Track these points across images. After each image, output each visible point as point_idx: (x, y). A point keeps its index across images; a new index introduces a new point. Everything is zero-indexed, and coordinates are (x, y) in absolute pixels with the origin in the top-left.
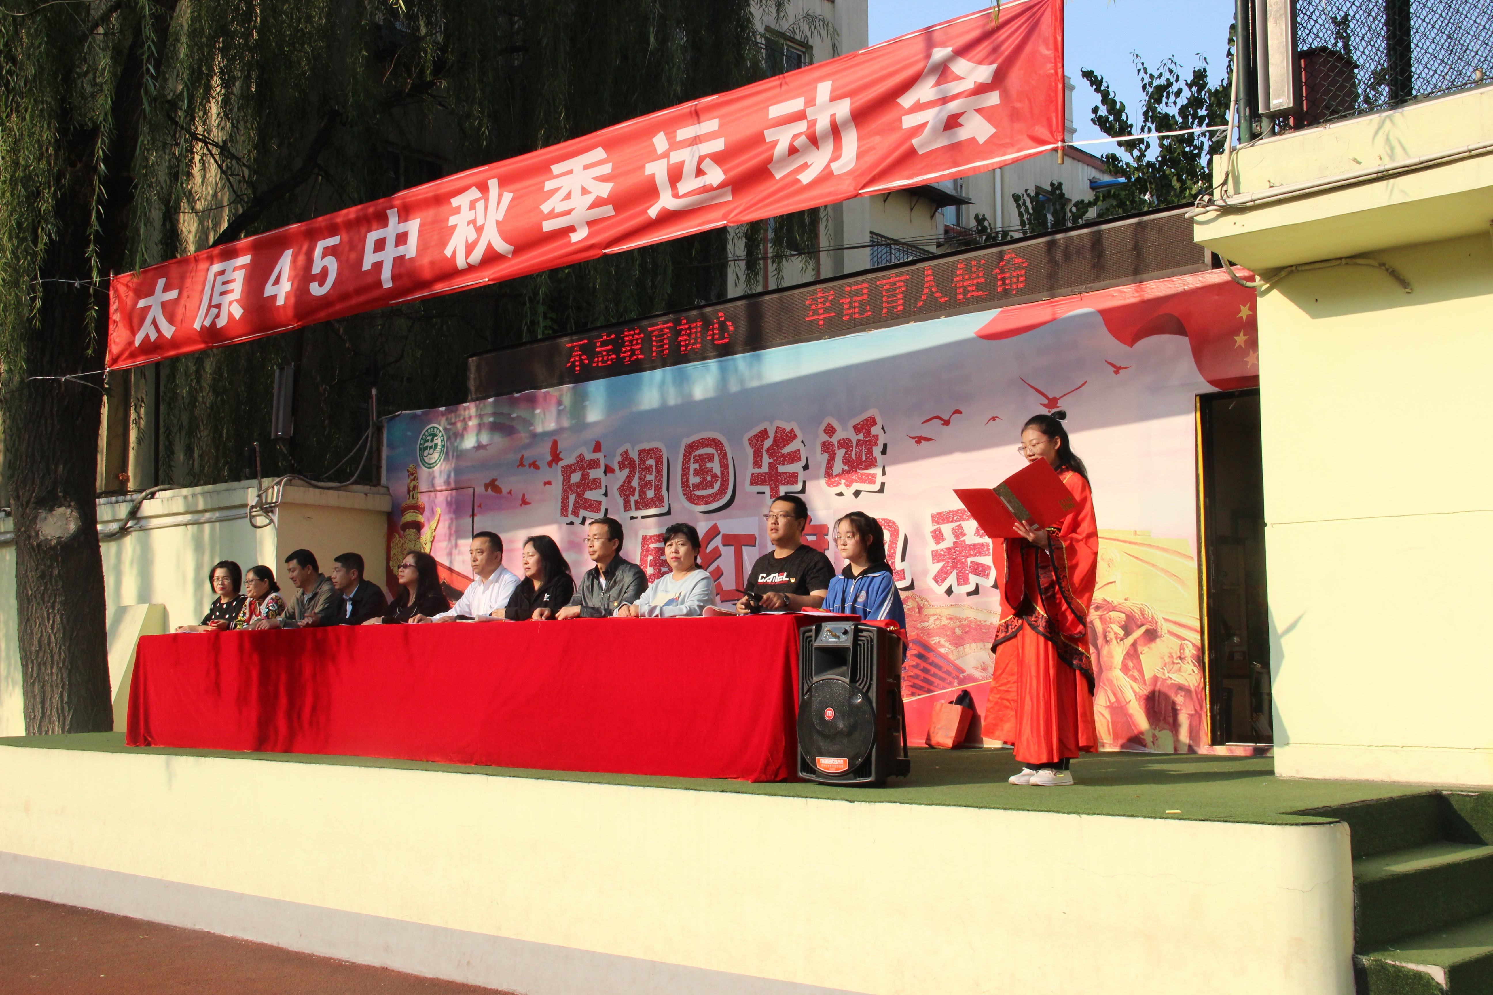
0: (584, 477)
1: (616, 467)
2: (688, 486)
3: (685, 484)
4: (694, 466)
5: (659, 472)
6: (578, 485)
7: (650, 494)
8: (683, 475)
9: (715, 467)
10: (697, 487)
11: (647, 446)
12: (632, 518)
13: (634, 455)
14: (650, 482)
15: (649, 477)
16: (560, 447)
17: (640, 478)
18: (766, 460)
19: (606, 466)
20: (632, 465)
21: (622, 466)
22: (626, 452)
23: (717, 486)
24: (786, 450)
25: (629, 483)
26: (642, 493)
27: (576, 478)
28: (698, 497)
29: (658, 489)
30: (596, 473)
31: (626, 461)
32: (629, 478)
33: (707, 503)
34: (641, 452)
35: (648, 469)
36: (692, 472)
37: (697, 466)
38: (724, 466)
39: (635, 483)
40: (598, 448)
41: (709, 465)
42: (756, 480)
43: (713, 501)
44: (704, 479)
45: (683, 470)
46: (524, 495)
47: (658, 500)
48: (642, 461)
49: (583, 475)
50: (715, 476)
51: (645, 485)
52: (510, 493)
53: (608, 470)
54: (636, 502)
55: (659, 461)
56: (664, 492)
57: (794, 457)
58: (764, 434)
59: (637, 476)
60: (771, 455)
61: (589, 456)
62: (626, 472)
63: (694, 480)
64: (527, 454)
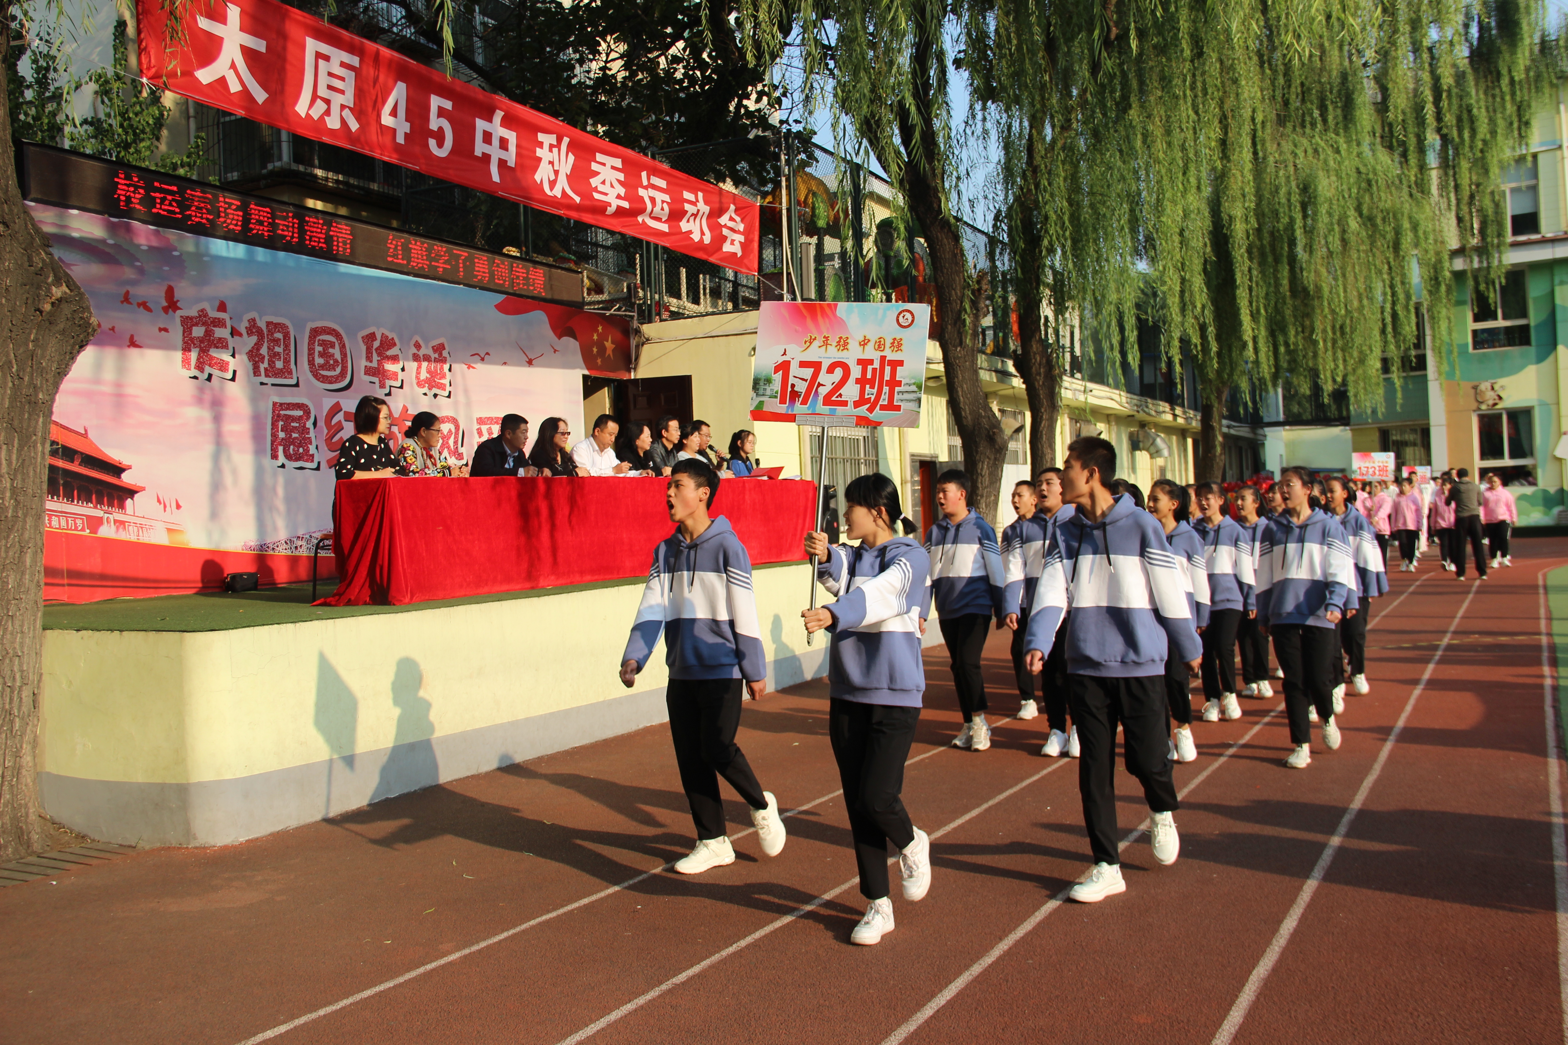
0: (209, 333)
1: (244, 331)
2: (314, 365)
3: (311, 362)
4: (318, 349)
5: (287, 347)
6: (201, 340)
7: (279, 365)
8: (309, 355)
9: (336, 352)
10: (322, 367)
11: (276, 320)
12: (262, 384)
13: (262, 324)
14: (279, 354)
15: (277, 349)
16: (178, 295)
17: (269, 348)
18: (375, 357)
19: (233, 328)
20: (260, 333)
21: (250, 332)
22: (254, 320)
23: (339, 370)
24: (390, 353)
25: (258, 350)
26: (271, 363)
27: (198, 332)
28: (323, 376)
29: (287, 362)
30: (221, 333)
31: (253, 330)
32: (258, 346)
33: (331, 383)
34: (268, 324)
35: (277, 341)
36: (317, 354)
37: (321, 349)
38: (344, 355)
39: (264, 351)
40: (222, 307)
41: (331, 350)
42: (369, 371)
43: (335, 382)
44: (328, 362)
45: (309, 350)
46: (132, 337)
47: (286, 372)
48: (271, 333)
49: (206, 331)
50: (336, 361)
51: (274, 356)
52: (113, 329)
53: (234, 332)
54: (266, 369)
55: (286, 336)
56: (293, 366)
57: (395, 359)
58: (371, 337)
59: (266, 345)
60: (379, 355)
61: (213, 314)
62: (254, 339)
63: (319, 361)
64: (133, 291)
